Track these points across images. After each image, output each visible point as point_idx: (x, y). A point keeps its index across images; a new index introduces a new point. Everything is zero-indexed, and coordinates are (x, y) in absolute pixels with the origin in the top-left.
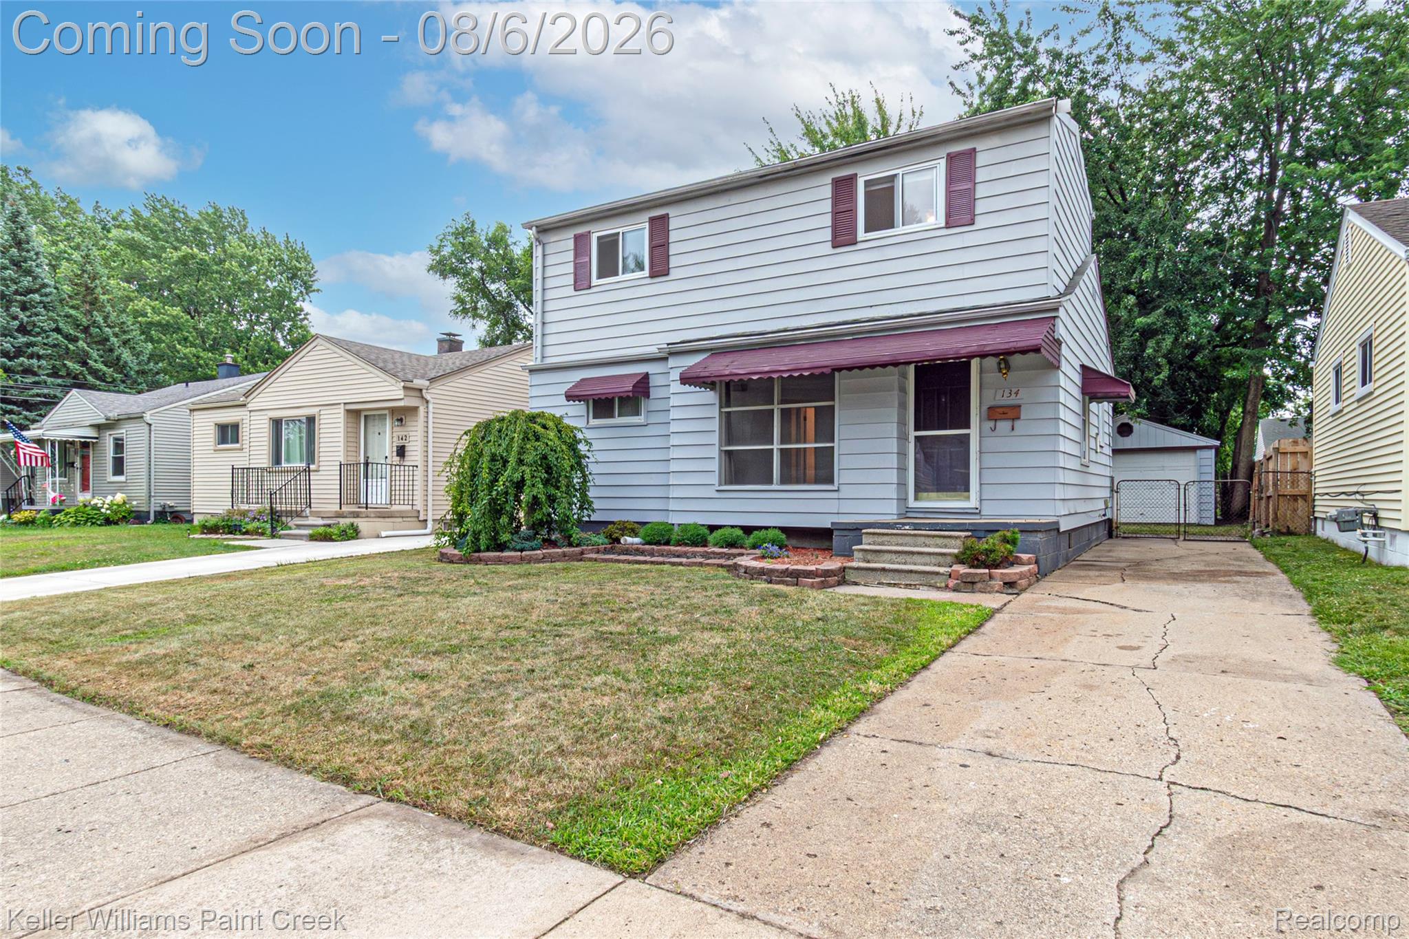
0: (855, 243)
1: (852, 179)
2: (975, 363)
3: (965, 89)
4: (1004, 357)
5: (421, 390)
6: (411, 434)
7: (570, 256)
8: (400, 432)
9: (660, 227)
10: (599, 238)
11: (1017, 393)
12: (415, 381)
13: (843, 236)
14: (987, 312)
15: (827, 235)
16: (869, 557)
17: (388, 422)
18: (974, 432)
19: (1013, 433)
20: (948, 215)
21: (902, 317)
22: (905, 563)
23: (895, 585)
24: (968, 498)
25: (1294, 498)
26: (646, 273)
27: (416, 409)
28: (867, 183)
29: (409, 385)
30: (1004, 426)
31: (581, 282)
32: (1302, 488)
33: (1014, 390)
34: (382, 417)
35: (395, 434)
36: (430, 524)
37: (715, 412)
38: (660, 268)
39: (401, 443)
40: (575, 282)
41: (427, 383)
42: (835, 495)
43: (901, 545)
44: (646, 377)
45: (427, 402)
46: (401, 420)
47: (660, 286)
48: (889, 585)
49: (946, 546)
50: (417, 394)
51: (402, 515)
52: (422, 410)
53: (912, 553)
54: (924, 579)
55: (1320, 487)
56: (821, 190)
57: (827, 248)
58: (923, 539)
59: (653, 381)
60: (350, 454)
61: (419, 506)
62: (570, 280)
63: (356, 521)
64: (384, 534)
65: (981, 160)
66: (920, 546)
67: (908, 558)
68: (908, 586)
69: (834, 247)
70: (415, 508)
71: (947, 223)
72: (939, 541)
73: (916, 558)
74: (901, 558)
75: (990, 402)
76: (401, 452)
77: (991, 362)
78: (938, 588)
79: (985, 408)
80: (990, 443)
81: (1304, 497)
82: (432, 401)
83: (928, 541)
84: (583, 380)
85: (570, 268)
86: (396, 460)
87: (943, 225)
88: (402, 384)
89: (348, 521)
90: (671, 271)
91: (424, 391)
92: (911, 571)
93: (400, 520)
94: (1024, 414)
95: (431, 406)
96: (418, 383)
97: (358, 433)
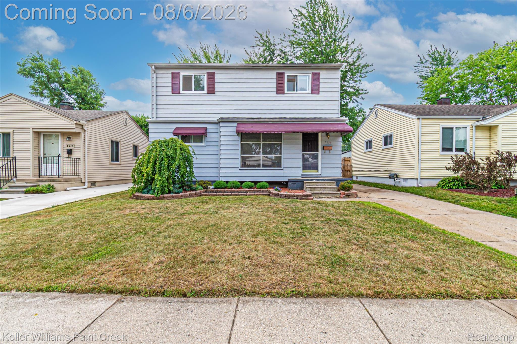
0: (284, 94)
1: (283, 74)
2: (319, 134)
3: (249, 53)
4: (327, 133)
5: (82, 125)
6: (75, 144)
7: (170, 80)
8: (70, 143)
9: (211, 76)
10: (183, 76)
11: (331, 143)
12: (81, 121)
13: (280, 90)
14: (326, 120)
15: (275, 90)
16: (312, 190)
17: (60, 138)
18: (319, 153)
19: (330, 154)
20: (312, 91)
21: (299, 118)
22: (323, 191)
23: (324, 198)
24: (318, 172)
25: (347, 171)
26: (205, 91)
27: (79, 134)
28: (288, 76)
29: (78, 122)
30: (327, 152)
31: (175, 90)
32: (349, 168)
33: (330, 142)
34: (57, 136)
35: (64, 144)
36: (86, 184)
37: (239, 143)
38: (211, 90)
39: (69, 148)
40: (172, 90)
41: (86, 123)
42: (282, 171)
43: (318, 186)
44: (206, 129)
45: (85, 131)
46: (70, 138)
47: (211, 97)
48: (323, 197)
49: (331, 186)
50: (81, 127)
51: (75, 180)
52: (82, 134)
53: (325, 188)
54: (333, 195)
55: (354, 168)
56: (273, 75)
57: (275, 94)
58: (324, 184)
59: (209, 131)
60: (35, 152)
61: (82, 176)
62: (170, 89)
63: (52, 184)
64: (68, 189)
65: (321, 76)
66: (323, 186)
67: (324, 190)
68: (328, 198)
69: (277, 94)
70: (79, 177)
71: (312, 92)
72: (329, 184)
73: (327, 189)
74: (322, 190)
75: (323, 145)
76: (70, 152)
77: (324, 134)
78: (338, 198)
79: (322, 146)
80: (324, 156)
81: (349, 171)
82: (87, 131)
83: (326, 184)
84: (176, 128)
85: (170, 85)
86: (67, 155)
87: (311, 93)
88: (75, 122)
89: (47, 184)
90: (216, 92)
91: (84, 126)
92: (329, 193)
93: (74, 182)
94: (333, 148)
95: (86, 133)
96: (82, 122)
97: (39, 142)
